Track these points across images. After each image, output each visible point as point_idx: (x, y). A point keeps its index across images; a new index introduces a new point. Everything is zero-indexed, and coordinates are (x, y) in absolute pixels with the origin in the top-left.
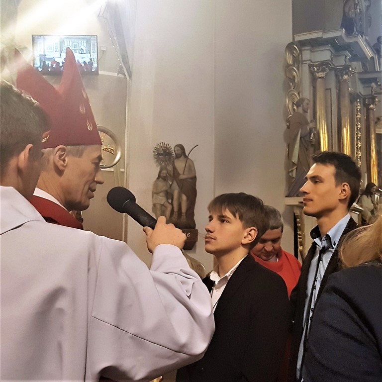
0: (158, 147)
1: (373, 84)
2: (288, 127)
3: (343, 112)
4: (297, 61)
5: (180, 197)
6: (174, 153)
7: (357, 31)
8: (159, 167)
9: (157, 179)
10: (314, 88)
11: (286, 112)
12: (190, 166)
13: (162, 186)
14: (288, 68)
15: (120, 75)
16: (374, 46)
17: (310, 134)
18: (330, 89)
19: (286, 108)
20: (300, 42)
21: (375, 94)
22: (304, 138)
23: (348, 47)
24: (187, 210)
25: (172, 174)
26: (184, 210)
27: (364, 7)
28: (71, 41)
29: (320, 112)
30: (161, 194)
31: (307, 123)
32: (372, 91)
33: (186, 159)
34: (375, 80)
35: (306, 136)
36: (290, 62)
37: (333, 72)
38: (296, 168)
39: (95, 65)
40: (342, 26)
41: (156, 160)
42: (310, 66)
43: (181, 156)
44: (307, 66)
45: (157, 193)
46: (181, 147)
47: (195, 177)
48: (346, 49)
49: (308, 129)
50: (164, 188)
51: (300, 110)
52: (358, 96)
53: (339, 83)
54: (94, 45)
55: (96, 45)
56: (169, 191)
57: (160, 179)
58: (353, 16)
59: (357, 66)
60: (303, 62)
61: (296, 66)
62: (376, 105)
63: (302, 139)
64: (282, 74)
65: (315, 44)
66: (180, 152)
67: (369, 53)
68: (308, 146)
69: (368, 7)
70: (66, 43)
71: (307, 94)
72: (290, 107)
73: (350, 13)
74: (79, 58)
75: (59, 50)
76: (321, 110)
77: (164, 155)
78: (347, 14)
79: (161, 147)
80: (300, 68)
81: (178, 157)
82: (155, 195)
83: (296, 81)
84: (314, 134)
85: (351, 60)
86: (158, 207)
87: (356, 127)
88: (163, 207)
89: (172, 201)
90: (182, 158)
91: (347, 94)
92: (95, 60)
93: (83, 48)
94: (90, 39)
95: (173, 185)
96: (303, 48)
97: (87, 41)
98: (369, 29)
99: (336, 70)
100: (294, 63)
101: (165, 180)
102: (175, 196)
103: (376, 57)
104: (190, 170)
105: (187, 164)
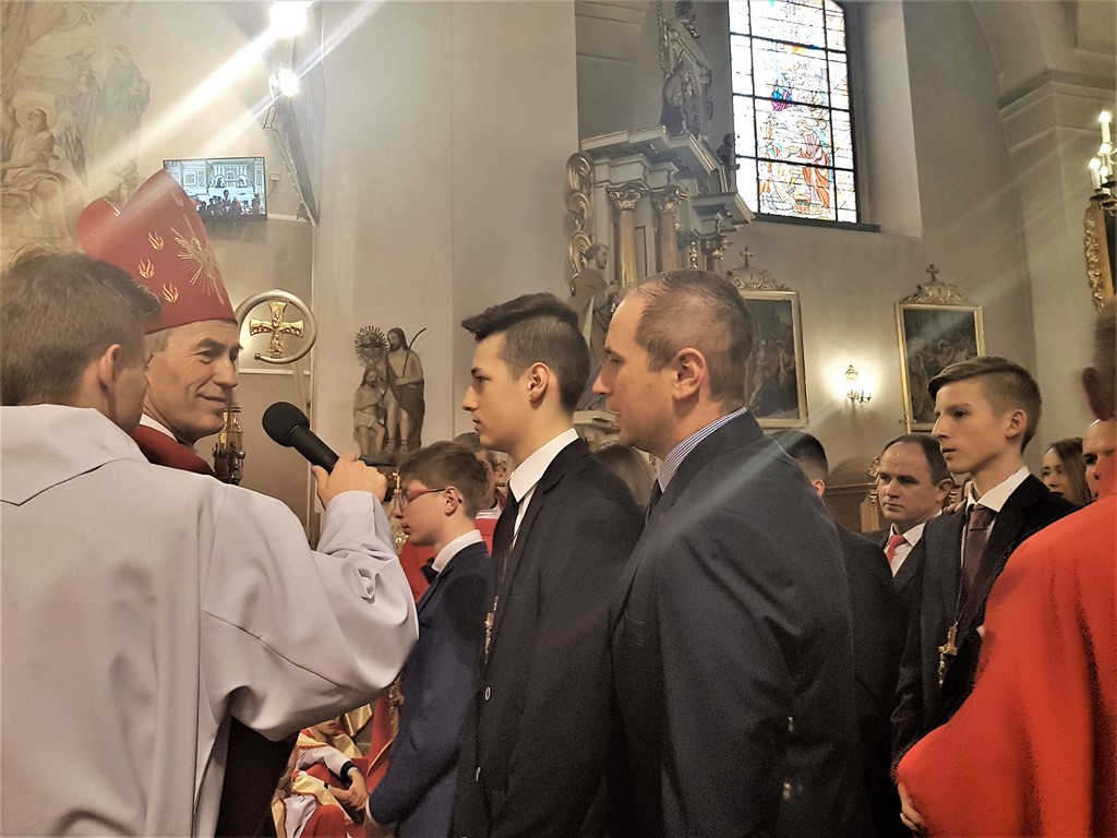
0: (362, 334)
1: (719, 215)
2: (573, 294)
4: (587, 183)
5: (397, 416)
6: (387, 343)
7: (688, 128)
9: (364, 382)
10: (616, 226)
11: (570, 268)
12: (413, 362)
13: (367, 393)
14: (571, 195)
15: (302, 219)
16: (717, 152)
17: (610, 303)
18: (644, 227)
19: (570, 263)
20: (589, 151)
21: (722, 231)
22: (599, 311)
23: (670, 156)
24: (410, 436)
25: (385, 374)
26: (404, 436)
27: (700, 86)
28: (223, 168)
29: (627, 269)
30: (367, 410)
31: (604, 286)
32: (717, 228)
33: (406, 353)
34: (721, 208)
35: (602, 308)
36: (575, 185)
37: (648, 198)
39: (262, 205)
40: (663, 121)
41: (359, 354)
42: (608, 191)
43: (397, 349)
44: (604, 192)
45: (361, 410)
46: (400, 333)
47: (421, 383)
48: (669, 160)
49: (607, 295)
50: (373, 401)
51: (593, 264)
52: (693, 237)
53: (658, 216)
54: (259, 172)
55: (263, 171)
56: (380, 405)
57: (366, 386)
58: (681, 103)
59: (689, 186)
60: (596, 184)
61: (585, 191)
62: (724, 250)
63: (597, 313)
64: (563, 207)
65: (617, 153)
66: (397, 341)
67: (708, 162)
68: (607, 324)
69: (707, 86)
71: (604, 236)
72: (576, 260)
73: (675, 99)
74: (234, 193)
75: (205, 183)
76: (627, 263)
77: (373, 346)
78: (669, 101)
79: (368, 333)
80: (592, 196)
81: (393, 349)
82: (359, 412)
83: (585, 216)
84: (616, 304)
85: (677, 177)
86: (364, 431)
88: (372, 432)
89: (385, 422)
90: (401, 351)
91: (672, 235)
92: (262, 197)
93: (242, 177)
94: (252, 163)
95: (386, 395)
96: (596, 162)
97: (248, 167)
98: (709, 123)
99: (652, 195)
100: (581, 188)
101: (373, 387)
102: (390, 414)
103: (722, 169)
104: (414, 370)
105: (409, 360)
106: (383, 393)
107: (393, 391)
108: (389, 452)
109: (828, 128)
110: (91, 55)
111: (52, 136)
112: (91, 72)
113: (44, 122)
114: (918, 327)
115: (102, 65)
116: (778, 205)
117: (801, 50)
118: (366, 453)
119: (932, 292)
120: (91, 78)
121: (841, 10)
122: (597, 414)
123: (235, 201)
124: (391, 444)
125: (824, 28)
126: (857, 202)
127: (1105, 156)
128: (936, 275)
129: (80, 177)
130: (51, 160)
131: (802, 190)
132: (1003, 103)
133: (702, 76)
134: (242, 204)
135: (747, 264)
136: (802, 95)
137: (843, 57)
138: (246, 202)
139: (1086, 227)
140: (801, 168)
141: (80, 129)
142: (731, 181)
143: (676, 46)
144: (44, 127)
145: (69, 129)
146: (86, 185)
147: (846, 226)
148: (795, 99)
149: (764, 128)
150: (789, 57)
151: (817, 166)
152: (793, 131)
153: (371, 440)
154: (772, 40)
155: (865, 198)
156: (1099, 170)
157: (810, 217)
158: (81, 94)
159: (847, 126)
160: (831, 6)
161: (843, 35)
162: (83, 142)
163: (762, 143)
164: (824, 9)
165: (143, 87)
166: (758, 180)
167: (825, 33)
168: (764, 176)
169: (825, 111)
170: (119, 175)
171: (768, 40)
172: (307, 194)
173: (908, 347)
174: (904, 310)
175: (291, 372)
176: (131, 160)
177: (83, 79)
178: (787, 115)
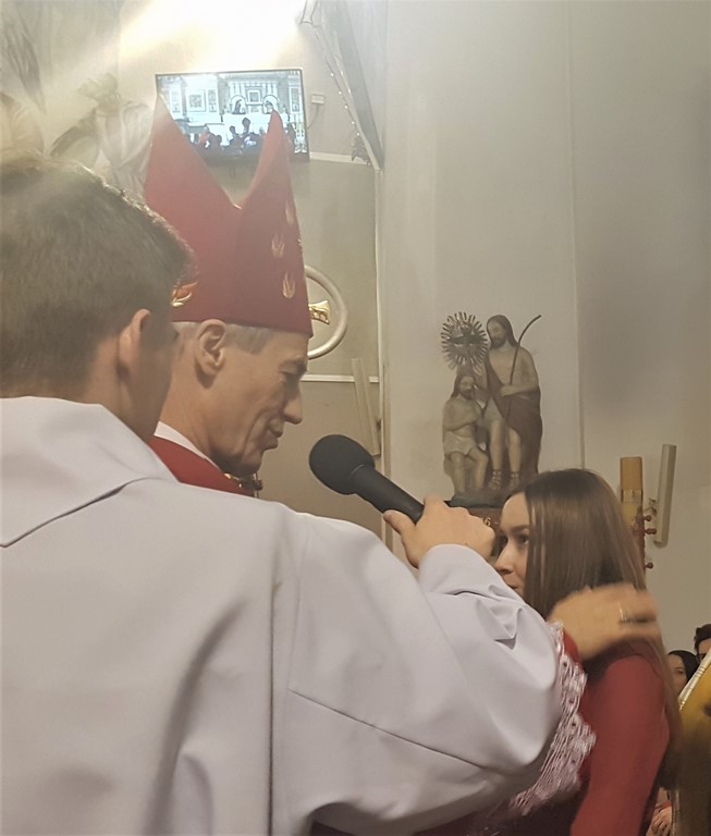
0: (451, 323)
5: (504, 438)
6: (487, 337)
8: (455, 370)
9: (454, 395)
12: (524, 364)
13: (461, 407)
15: (359, 161)
24: (523, 466)
25: (485, 381)
26: (515, 467)
28: (243, 86)
30: (462, 431)
33: (514, 350)
39: (300, 139)
41: (447, 354)
46: (504, 323)
47: (536, 393)
50: (470, 418)
54: (295, 91)
55: (300, 91)
56: (480, 423)
57: (459, 397)
66: (500, 333)
70: (232, 90)
74: (260, 122)
75: (217, 108)
77: (464, 340)
79: (458, 322)
81: (496, 344)
82: (450, 433)
86: (458, 460)
88: (469, 461)
89: (488, 448)
90: (507, 347)
93: (270, 99)
94: (285, 79)
95: (488, 409)
97: (279, 84)
102: (495, 436)
104: (525, 373)
105: (517, 361)
106: (483, 407)
107: (497, 404)
108: (495, 488)
118: (462, 490)
124: (496, 478)
153: (469, 472)
175: (352, 379)
176: (108, 74)
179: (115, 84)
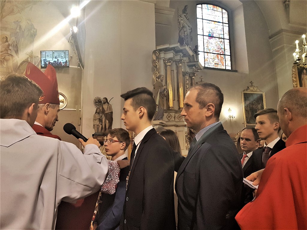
0: (95, 99)
1: (194, 67)
2: (154, 88)
3: (179, 81)
4: (158, 58)
5: (105, 122)
6: (103, 101)
7: (185, 44)
9: (96, 113)
10: (166, 70)
12: (110, 107)
13: (97, 115)
14: (154, 61)
15: (79, 67)
16: (194, 50)
17: (164, 91)
18: (173, 70)
19: (153, 80)
20: (159, 49)
21: (195, 72)
23: (181, 51)
24: (109, 127)
25: (102, 110)
26: (107, 127)
27: (189, 32)
28: (57, 53)
29: (169, 81)
30: (97, 120)
31: (163, 86)
32: (193, 71)
33: (108, 104)
34: (194, 65)
35: (162, 92)
36: (155, 59)
37: (175, 62)
38: (158, 107)
39: (68, 63)
40: (179, 42)
41: (95, 105)
42: (164, 60)
43: (105, 103)
46: (106, 99)
47: (112, 113)
48: (181, 52)
49: (163, 89)
50: (99, 117)
51: (160, 80)
52: (187, 73)
53: (178, 68)
54: (67, 54)
56: (100, 119)
58: (184, 37)
59: (186, 59)
60: (160, 59)
62: (195, 77)
63: (161, 94)
64: (152, 64)
65: (166, 50)
66: (105, 101)
67: (191, 53)
68: (163, 96)
69: (191, 32)
71: (163, 73)
72: (155, 79)
73: (182, 36)
74: (60, 60)
75: (52, 57)
77: (98, 102)
78: (180, 36)
79: (97, 99)
80: (159, 62)
81: (104, 103)
82: (95, 121)
83: (158, 67)
84: (166, 91)
85: (183, 57)
86: (96, 126)
87: (186, 87)
89: (102, 123)
90: (106, 104)
91: (181, 73)
92: (68, 61)
93: (62, 56)
94: (65, 52)
95: (102, 116)
96: (160, 53)
98: (191, 42)
99: (176, 62)
100: (156, 59)
101: (99, 114)
102: (103, 121)
103: (195, 55)
104: (110, 109)
105: (109, 106)
106: (101, 115)
107: (104, 115)
108: (103, 132)
109: (223, 44)
110: (20, 21)
111: (9, 44)
112: (20, 26)
113: (7, 40)
114: (248, 98)
115: (24, 24)
116: (210, 65)
117: (216, 23)
119: (251, 88)
120: (20, 28)
121: (227, 12)
122: (161, 121)
123: (60, 62)
124: (104, 129)
125: (222, 17)
126: (231, 64)
127: (297, 52)
128: (253, 84)
129: (17, 55)
130: (9, 51)
131: (216, 61)
132: (270, 38)
133: (189, 29)
134: (62, 63)
135: (201, 81)
136: (216, 35)
137: (227, 25)
138: (63, 62)
139: (293, 71)
140: (216, 54)
141: (17, 42)
142: (197, 58)
143: (182, 21)
144: (7, 41)
145: (14, 42)
146: (18, 57)
147: (228, 70)
148: (214, 36)
149: (206, 44)
150: (213, 25)
151: (220, 54)
152: (214, 45)
153: (98, 128)
154: (208, 20)
155: (233, 63)
156: (296, 56)
157: (218, 68)
158: (18, 32)
159: (229, 44)
160: (224, 11)
161: (227, 19)
162: (18, 46)
163: (205, 48)
164: (222, 12)
165: (35, 31)
166: (204, 58)
167: (223, 18)
168: (206, 57)
169: (222, 39)
170: (28, 55)
171: (207, 20)
172: (80, 60)
173: (245, 103)
174: (244, 93)
175: (76, 110)
176: (31, 51)
177: (18, 28)
178: (212, 40)
179: (33, 52)
